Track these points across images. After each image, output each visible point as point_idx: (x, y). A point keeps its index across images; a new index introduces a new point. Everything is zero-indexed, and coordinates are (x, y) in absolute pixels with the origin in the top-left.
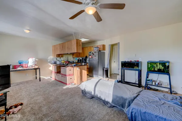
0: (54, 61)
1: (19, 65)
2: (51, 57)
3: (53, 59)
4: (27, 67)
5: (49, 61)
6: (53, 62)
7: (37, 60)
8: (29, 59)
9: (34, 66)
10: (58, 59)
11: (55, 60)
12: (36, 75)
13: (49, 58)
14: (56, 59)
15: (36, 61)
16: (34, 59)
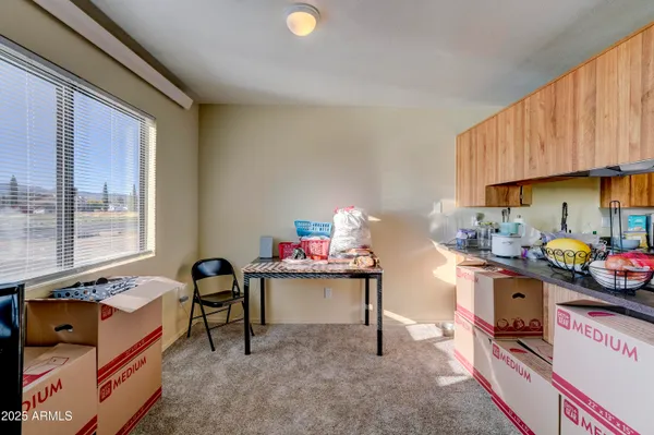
0: (465, 231)
1: (296, 240)
2: (451, 207)
3: (457, 217)
4: (324, 254)
5: (434, 226)
6: (460, 235)
7: (371, 219)
8: (336, 212)
9: (353, 252)
10: (493, 216)
11: (473, 223)
12: (367, 303)
13: (436, 211)
14: (480, 217)
15: (365, 225)
16: (358, 214)
